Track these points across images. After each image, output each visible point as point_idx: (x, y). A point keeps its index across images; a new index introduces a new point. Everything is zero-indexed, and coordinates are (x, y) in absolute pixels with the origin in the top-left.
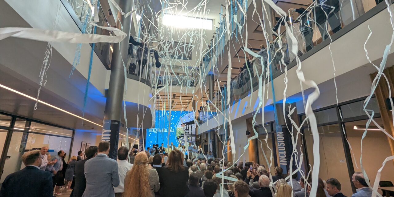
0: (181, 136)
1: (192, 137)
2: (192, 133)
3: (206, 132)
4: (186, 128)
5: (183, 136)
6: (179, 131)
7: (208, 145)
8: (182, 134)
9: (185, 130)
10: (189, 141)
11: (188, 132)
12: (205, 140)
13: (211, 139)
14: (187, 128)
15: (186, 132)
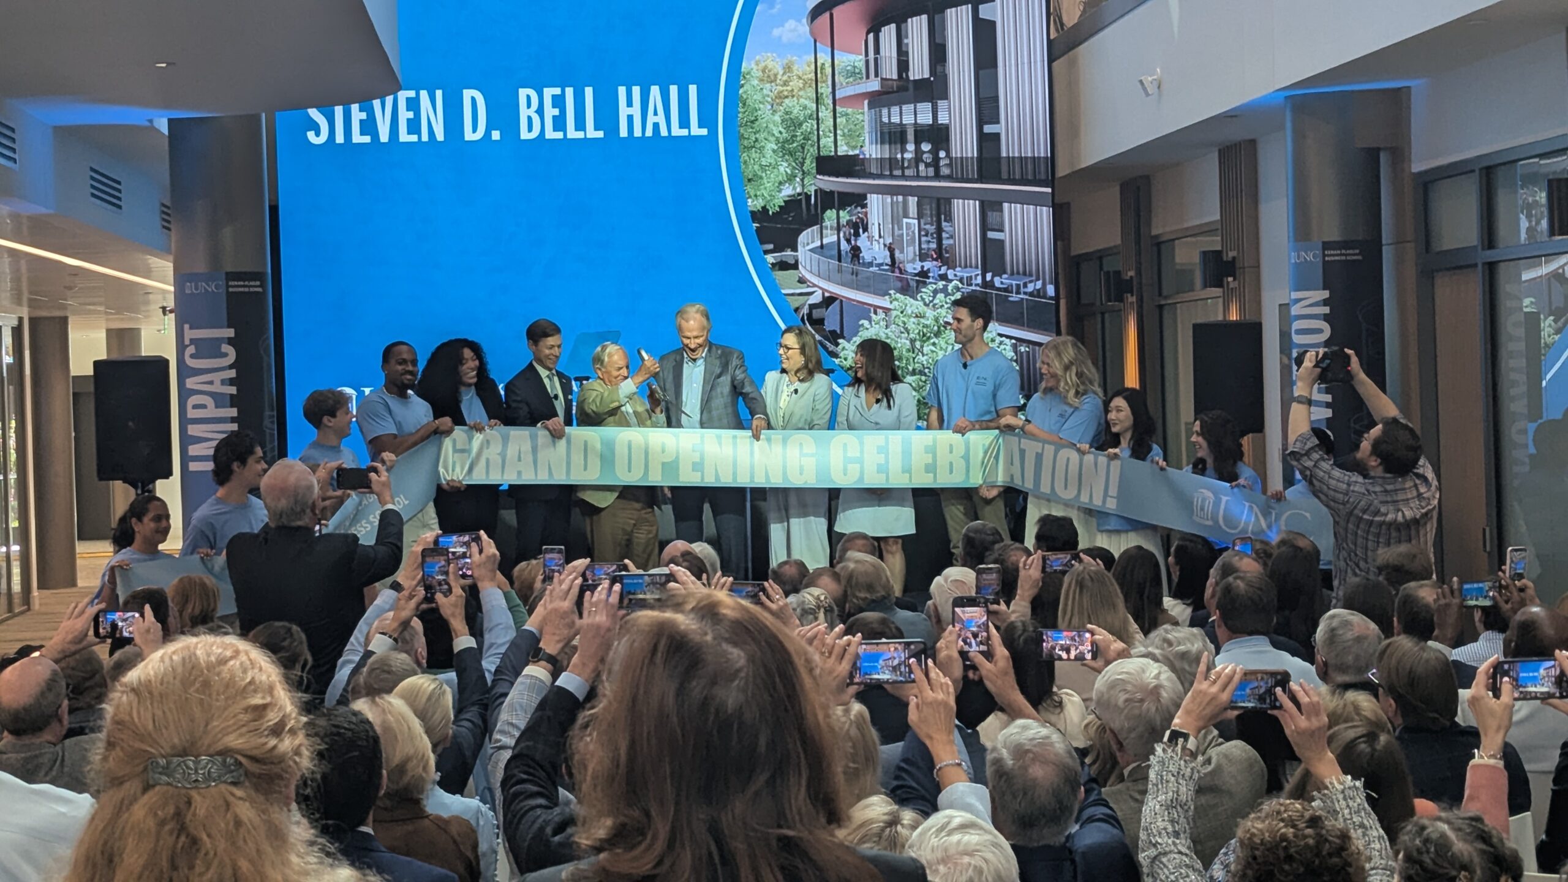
0: (828, 200)
1: (989, 207)
2: (988, 142)
3: (1229, 116)
4: (890, 71)
5: (858, 200)
6: (792, 124)
7: (1252, 332)
8: (828, 165)
9: (876, 100)
10: (950, 263)
11: (938, 135)
12: (1214, 243)
13: (1302, 231)
14: (903, 65)
15: (894, 136)
